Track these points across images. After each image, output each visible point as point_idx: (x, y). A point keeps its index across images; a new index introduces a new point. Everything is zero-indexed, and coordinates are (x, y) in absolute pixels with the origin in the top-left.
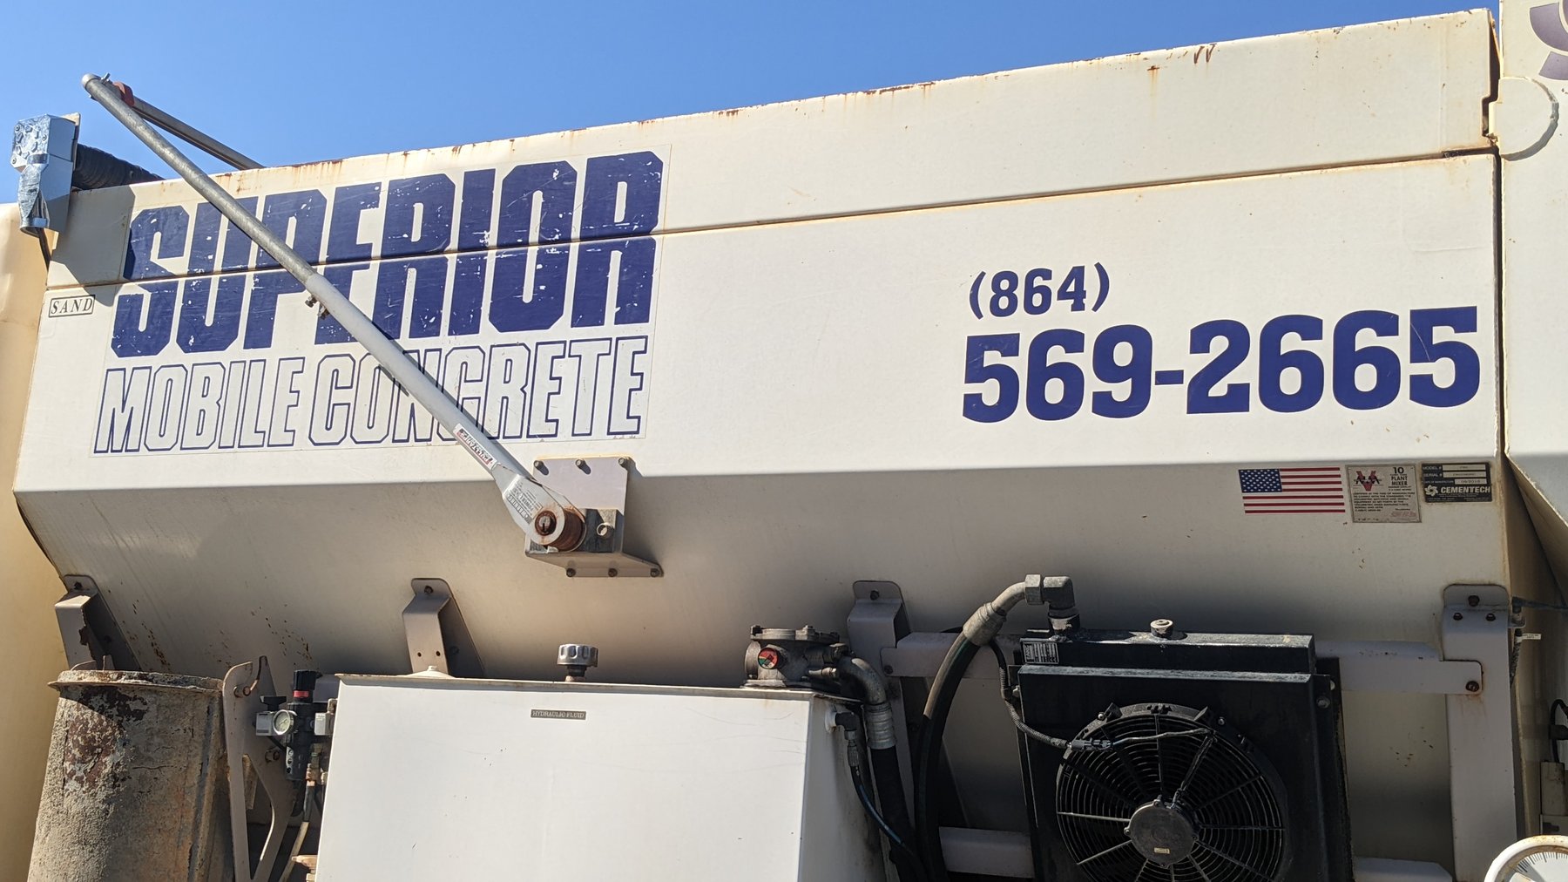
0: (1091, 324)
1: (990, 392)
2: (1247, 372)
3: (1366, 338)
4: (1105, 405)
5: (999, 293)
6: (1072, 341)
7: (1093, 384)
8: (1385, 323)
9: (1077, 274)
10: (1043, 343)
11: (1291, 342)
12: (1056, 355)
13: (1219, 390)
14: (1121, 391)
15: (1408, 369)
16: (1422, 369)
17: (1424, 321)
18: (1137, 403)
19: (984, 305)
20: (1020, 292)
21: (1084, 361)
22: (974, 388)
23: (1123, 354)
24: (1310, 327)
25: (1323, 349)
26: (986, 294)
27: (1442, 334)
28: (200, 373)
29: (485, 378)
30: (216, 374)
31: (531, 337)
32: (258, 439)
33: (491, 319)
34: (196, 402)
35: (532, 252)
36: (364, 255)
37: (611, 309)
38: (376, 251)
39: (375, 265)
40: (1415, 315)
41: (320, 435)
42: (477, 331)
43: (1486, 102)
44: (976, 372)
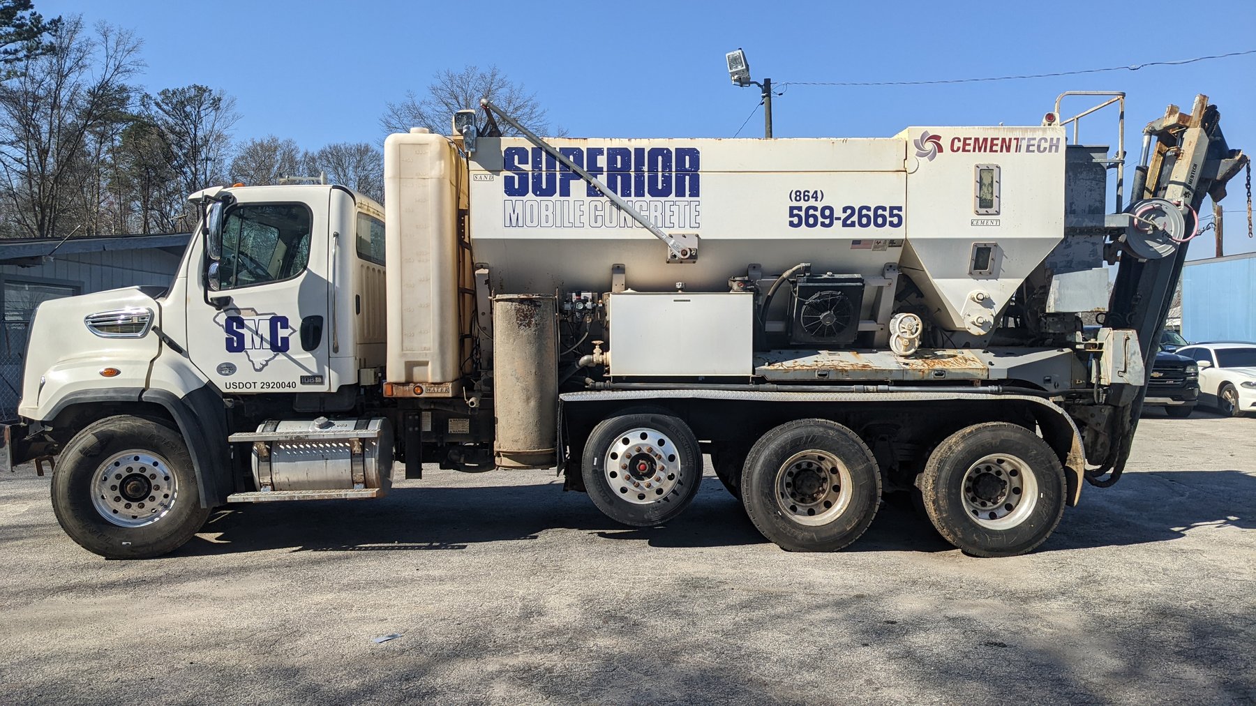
0: (820, 205)
1: (796, 220)
2: (855, 218)
3: (880, 212)
4: (823, 224)
5: (797, 196)
6: (815, 209)
7: (820, 220)
8: (884, 209)
9: (816, 192)
10: (808, 209)
11: (864, 212)
12: (811, 212)
13: (849, 222)
14: (827, 221)
15: (889, 219)
16: (891, 219)
17: (892, 208)
18: (831, 225)
19: (793, 199)
20: (802, 196)
21: (818, 213)
22: (791, 219)
23: (827, 212)
24: (868, 209)
25: (871, 214)
26: (793, 196)
27: (895, 212)
28: (543, 204)
29: (648, 209)
30: (550, 204)
31: (663, 199)
32: (571, 225)
33: (649, 193)
34: (544, 213)
35: (660, 174)
36: (601, 170)
37: (687, 193)
38: (605, 169)
39: (605, 174)
40: (890, 207)
41: (593, 224)
42: (644, 196)
43: (905, 160)
44: (792, 215)
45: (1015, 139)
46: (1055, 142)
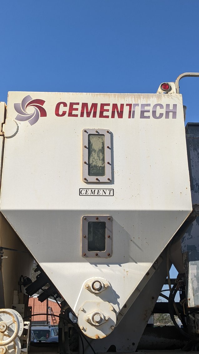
45: (127, 105)
46: (171, 108)
